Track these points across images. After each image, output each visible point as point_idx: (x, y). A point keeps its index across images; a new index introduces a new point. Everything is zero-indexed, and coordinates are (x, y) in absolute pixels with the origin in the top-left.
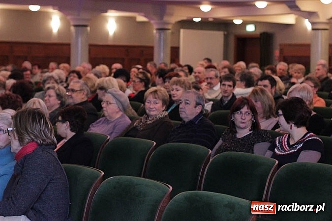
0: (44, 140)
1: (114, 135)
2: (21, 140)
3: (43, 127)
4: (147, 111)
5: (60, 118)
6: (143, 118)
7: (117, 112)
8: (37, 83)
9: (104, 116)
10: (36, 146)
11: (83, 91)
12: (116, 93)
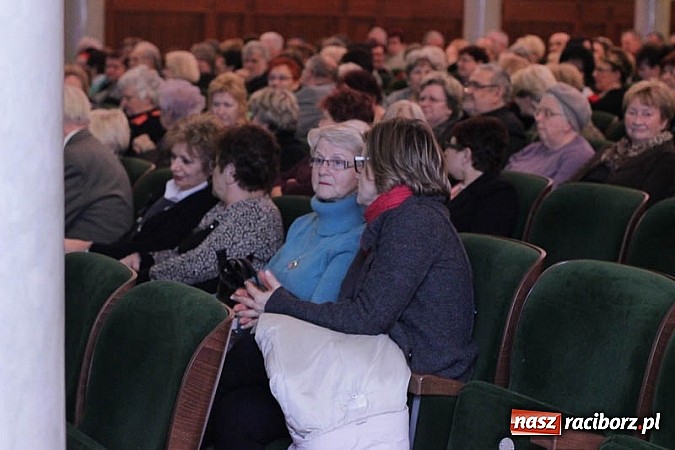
0: (426, 185)
1: (559, 178)
2: (379, 182)
3: (426, 158)
4: (629, 131)
5: (453, 140)
6: (620, 146)
7: (566, 132)
8: (396, 72)
9: (538, 139)
10: (407, 194)
11: (496, 89)
12: (564, 92)
